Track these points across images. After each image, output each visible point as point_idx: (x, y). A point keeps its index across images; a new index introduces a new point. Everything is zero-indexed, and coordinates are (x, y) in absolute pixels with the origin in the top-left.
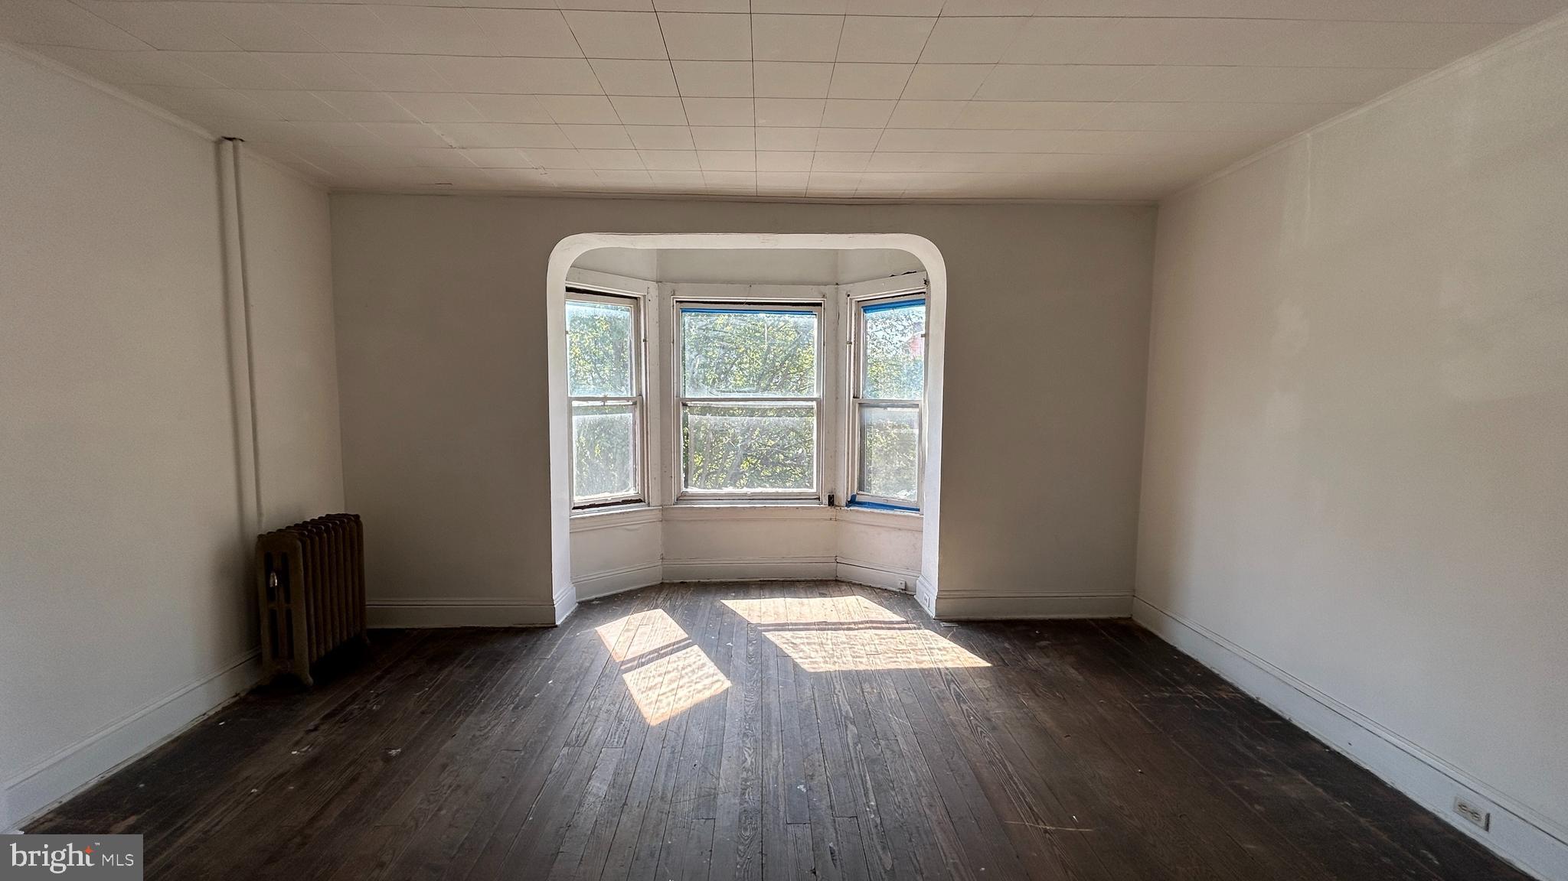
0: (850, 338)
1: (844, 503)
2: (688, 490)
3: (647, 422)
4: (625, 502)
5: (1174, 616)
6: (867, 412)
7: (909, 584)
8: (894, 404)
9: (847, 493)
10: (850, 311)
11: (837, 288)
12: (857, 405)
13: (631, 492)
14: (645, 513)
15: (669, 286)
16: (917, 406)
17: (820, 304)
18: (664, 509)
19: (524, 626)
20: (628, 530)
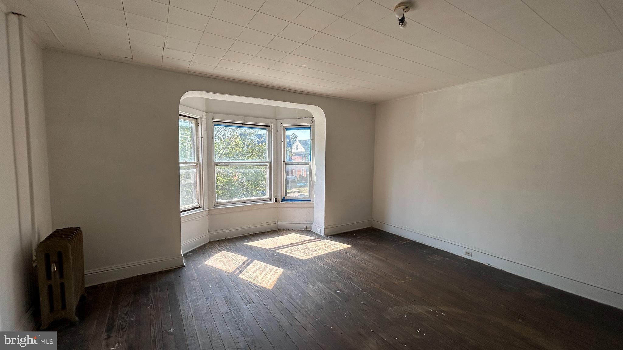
0: (282, 140)
1: (280, 200)
2: (219, 201)
3: (202, 173)
4: (195, 208)
5: (387, 223)
6: (287, 166)
7: (308, 227)
8: (299, 164)
9: (282, 197)
10: (281, 130)
11: (276, 121)
12: (285, 164)
13: (196, 204)
14: (203, 212)
15: (211, 115)
16: (308, 164)
17: (269, 126)
18: (210, 210)
19: (169, 269)
20: (197, 220)
